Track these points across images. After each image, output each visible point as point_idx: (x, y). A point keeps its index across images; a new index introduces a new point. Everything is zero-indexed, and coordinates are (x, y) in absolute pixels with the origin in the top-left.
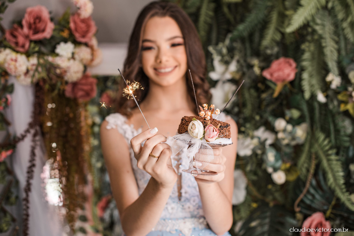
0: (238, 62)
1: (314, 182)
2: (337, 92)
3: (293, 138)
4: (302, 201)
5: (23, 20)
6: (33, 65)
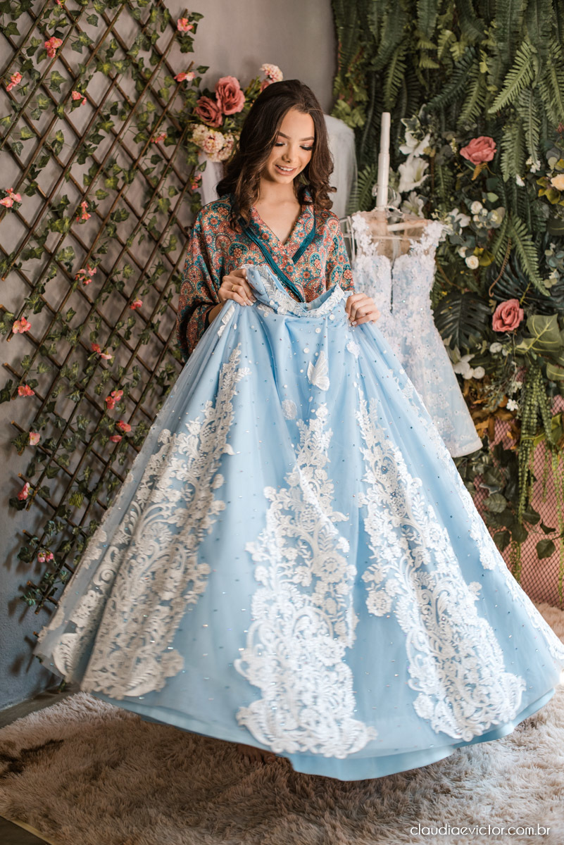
0: (432, 135)
1: (508, 267)
2: (536, 177)
3: (489, 223)
4: (496, 287)
5: (217, 94)
6: (229, 142)
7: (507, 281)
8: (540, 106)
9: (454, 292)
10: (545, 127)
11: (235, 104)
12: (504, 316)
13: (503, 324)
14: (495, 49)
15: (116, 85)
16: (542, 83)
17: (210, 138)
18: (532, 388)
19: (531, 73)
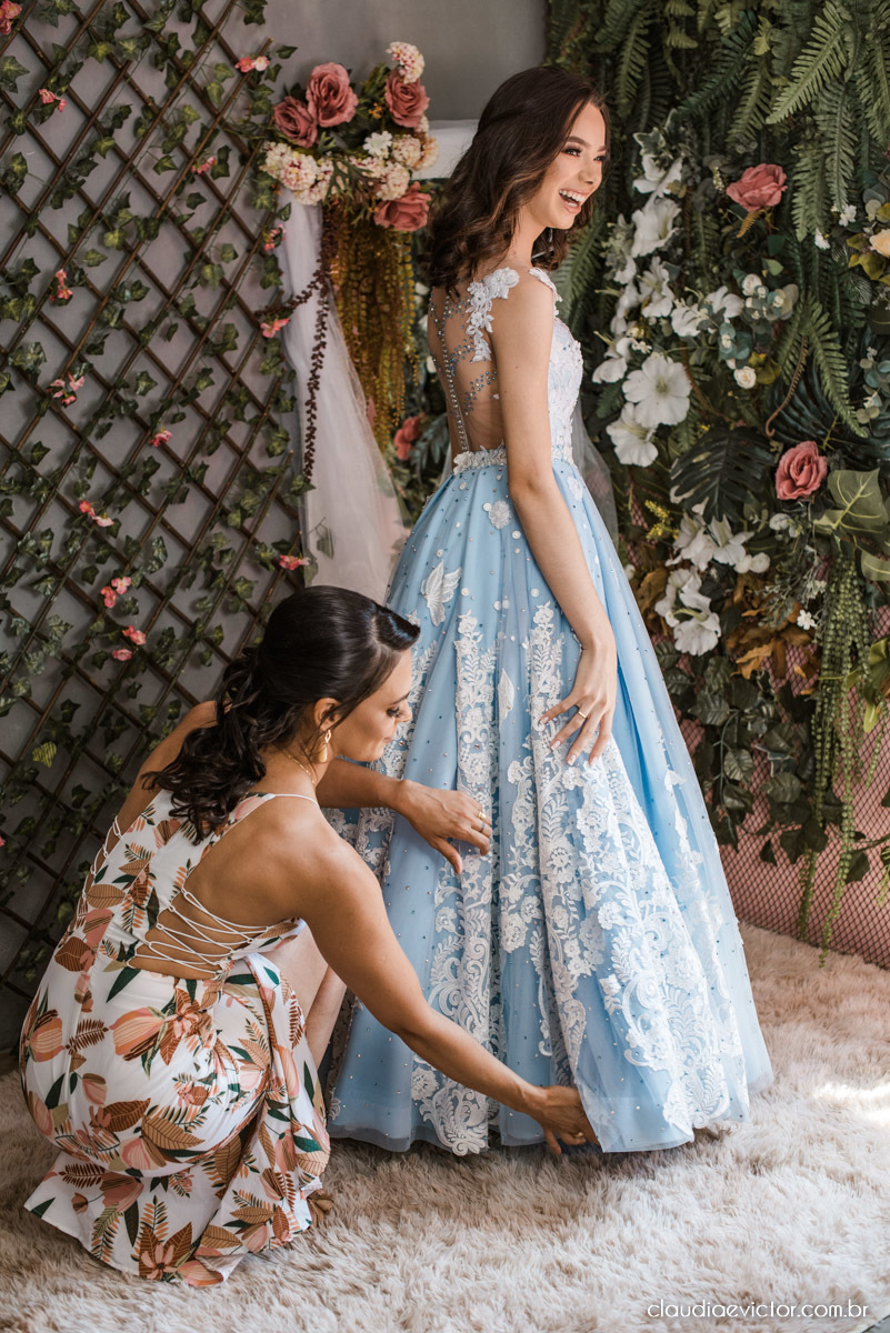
3: (770, 311)
4: (780, 417)
5: (308, 92)
6: (326, 173)
7: (799, 410)
8: (856, 112)
9: (720, 425)
10: (865, 148)
11: (341, 109)
12: (793, 474)
13: (794, 486)
14: (786, 14)
15: (126, 77)
16: (861, 72)
17: (293, 165)
18: (838, 592)
19: (841, 56)
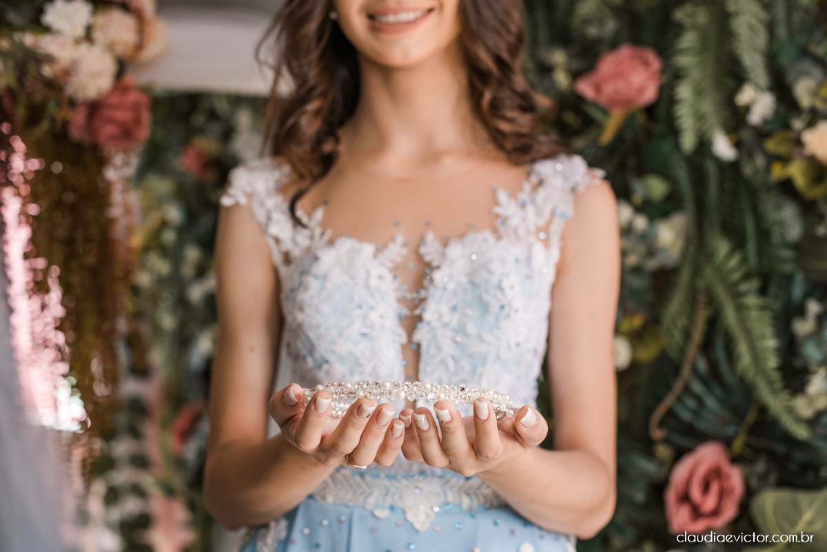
1: (702, 365)
2: (762, 133)
3: (651, 252)
4: (670, 413)
7: (699, 399)
12: (696, 493)
13: (697, 513)
